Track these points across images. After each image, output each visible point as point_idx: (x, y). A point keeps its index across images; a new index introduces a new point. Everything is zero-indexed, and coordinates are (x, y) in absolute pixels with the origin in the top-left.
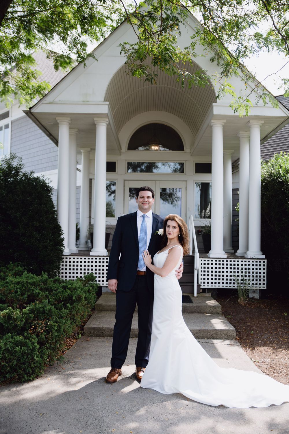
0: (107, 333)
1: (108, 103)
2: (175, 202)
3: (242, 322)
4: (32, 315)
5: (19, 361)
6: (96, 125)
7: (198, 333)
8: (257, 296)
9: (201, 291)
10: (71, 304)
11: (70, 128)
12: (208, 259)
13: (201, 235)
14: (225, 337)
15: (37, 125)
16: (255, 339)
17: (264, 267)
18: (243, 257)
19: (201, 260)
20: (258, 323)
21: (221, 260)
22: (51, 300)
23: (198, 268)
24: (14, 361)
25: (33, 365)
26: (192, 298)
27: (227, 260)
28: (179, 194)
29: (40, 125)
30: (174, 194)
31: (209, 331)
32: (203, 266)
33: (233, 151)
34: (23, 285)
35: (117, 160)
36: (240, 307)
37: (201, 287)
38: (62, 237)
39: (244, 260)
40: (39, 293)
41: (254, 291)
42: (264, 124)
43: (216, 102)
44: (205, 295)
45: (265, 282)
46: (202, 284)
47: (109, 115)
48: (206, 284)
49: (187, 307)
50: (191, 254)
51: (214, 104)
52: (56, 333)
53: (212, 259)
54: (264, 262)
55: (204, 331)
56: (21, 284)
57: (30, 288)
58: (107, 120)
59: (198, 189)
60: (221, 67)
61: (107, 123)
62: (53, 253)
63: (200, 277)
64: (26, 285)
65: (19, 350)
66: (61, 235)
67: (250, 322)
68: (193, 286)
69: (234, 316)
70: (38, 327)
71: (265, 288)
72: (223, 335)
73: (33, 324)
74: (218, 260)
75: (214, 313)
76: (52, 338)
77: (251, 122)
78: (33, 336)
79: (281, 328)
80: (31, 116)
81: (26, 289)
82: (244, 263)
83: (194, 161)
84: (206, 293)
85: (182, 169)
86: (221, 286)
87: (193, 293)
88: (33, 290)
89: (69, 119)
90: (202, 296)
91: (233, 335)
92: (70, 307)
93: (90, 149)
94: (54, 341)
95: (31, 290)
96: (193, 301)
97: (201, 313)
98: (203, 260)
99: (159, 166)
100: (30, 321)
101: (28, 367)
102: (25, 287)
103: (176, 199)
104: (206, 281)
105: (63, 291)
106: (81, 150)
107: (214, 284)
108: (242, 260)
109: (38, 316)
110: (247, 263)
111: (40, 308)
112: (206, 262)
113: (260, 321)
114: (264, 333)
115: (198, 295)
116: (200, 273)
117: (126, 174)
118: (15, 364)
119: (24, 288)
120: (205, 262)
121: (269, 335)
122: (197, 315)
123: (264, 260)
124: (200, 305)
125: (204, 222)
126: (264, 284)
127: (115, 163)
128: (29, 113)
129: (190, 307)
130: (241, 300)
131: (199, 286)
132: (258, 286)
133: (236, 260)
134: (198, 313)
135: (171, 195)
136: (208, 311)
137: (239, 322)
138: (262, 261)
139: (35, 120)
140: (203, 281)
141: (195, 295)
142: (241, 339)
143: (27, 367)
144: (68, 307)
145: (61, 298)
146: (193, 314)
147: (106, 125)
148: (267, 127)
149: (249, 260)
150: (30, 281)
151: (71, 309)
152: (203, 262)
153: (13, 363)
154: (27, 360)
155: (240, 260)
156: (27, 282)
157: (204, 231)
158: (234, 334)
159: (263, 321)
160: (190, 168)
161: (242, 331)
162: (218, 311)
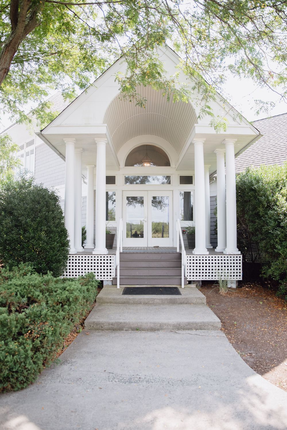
0: (105, 326)
1: (106, 125)
2: (163, 208)
3: (225, 312)
4: (28, 320)
5: (10, 370)
6: (97, 144)
7: (187, 325)
8: (234, 286)
9: (188, 283)
10: (69, 305)
11: (76, 148)
12: (193, 256)
13: (185, 234)
14: (212, 328)
15: (49, 145)
16: (239, 330)
17: (240, 262)
18: (222, 253)
19: (188, 257)
20: (239, 313)
21: (204, 256)
22: (49, 302)
23: (185, 264)
24: (5, 371)
25: (26, 373)
26: (180, 290)
27: (209, 256)
28: (166, 201)
29: (51, 146)
30: (163, 201)
31: (197, 323)
32: (189, 262)
33: (210, 165)
34: (25, 287)
35: (117, 175)
36: (221, 297)
37: (188, 280)
38: (68, 239)
39: (223, 256)
40: (38, 296)
41: (232, 282)
42: (237, 141)
43: (197, 123)
44: (191, 286)
45: (241, 274)
46: (189, 277)
47: (108, 135)
48: (192, 277)
49: (176, 299)
50: (178, 251)
51: (195, 125)
52: (51, 338)
53: (197, 256)
54: (240, 257)
55: (193, 323)
56: (23, 286)
57: (31, 290)
58: (106, 139)
59: (182, 197)
60: (202, 94)
61: (106, 142)
62: (59, 253)
63: (186, 271)
64: (27, 287)
65: (10, 360)
66: (67, 237)
67: (232, 312)
68: (181, 279)
69: (217, 306)
70: (34, 332)
71: (241, 279)
72: (210, 327)
73: (29, 328)
74: (201, 256)
75: (200, 304)
76: (48, 342)
77: (226, 139)
78: (28, 341)
79: (259, 318)
80: (43, 138)
81: (27, 291)
82: (223, 259)
83: (178, 175)
84: (192, 284)
85: (168, 182)
86: (204, 278)
87: (181, 285)
88: (34, 292)
89: (74, 139)
90: (188, 287)
91: (218, 326)
92: (67, 308)
93: (94, 166)
94: (50, 345)
95: (31, 292)
96: (181, 292)
97: (189, 304)
98: (189, 257)
99: (150, 181)
100: (26, 325)
101: (21, 375)
102: (27, 289)
103: (164, 205)
104: (192, 274)
105: (61, 293)
106: (87, 167)
107: (198, 277)
108: (221, 256)
109: (34, 320)
110: (226, 259)
111: (37, 311)
112: (192, 258)
113: (241, 310)
114: (245, 323)
115: (185, 286)
116: (186, 268)
117: (123, 185)
118: (6, 374)
119: (25, 290)
120: (190, 258)
121: (250, 325)
122: (185, 306)
123: (240, 256)
124: (187, 296)
125: (188, 224)
126: (240, 276)
127: (115, 176)
128: (40, 135)
129: (179, 299)
130: (223, 291)
131: (185, 279)
132: (235, 277)
133: (217, 256)
134: (186, 303)
135: (160, 202)
136: (195, 302)
137: (222, 312)
138: (238, 256)
139: (46, 141)
140: (189, 274)
141: (183, 286)
142: (225, 329)
143: (19, 376)
144: (66, 308)
145: (59, 299)
146: (181, 305)
147: (105, 144)
148: (239, 144)
149: (228, 256)
150: (31, 283)
151: (69, 311)
152: (189, 258)
153: (5, 373)
154: (20, 368)
155: (220, 256)
156: (29, 284)
157: (188, 231)
158: (220, 325)
159: (243, 311)
160: (175, 180)
161: (226, 322)
162: (204, 302)
